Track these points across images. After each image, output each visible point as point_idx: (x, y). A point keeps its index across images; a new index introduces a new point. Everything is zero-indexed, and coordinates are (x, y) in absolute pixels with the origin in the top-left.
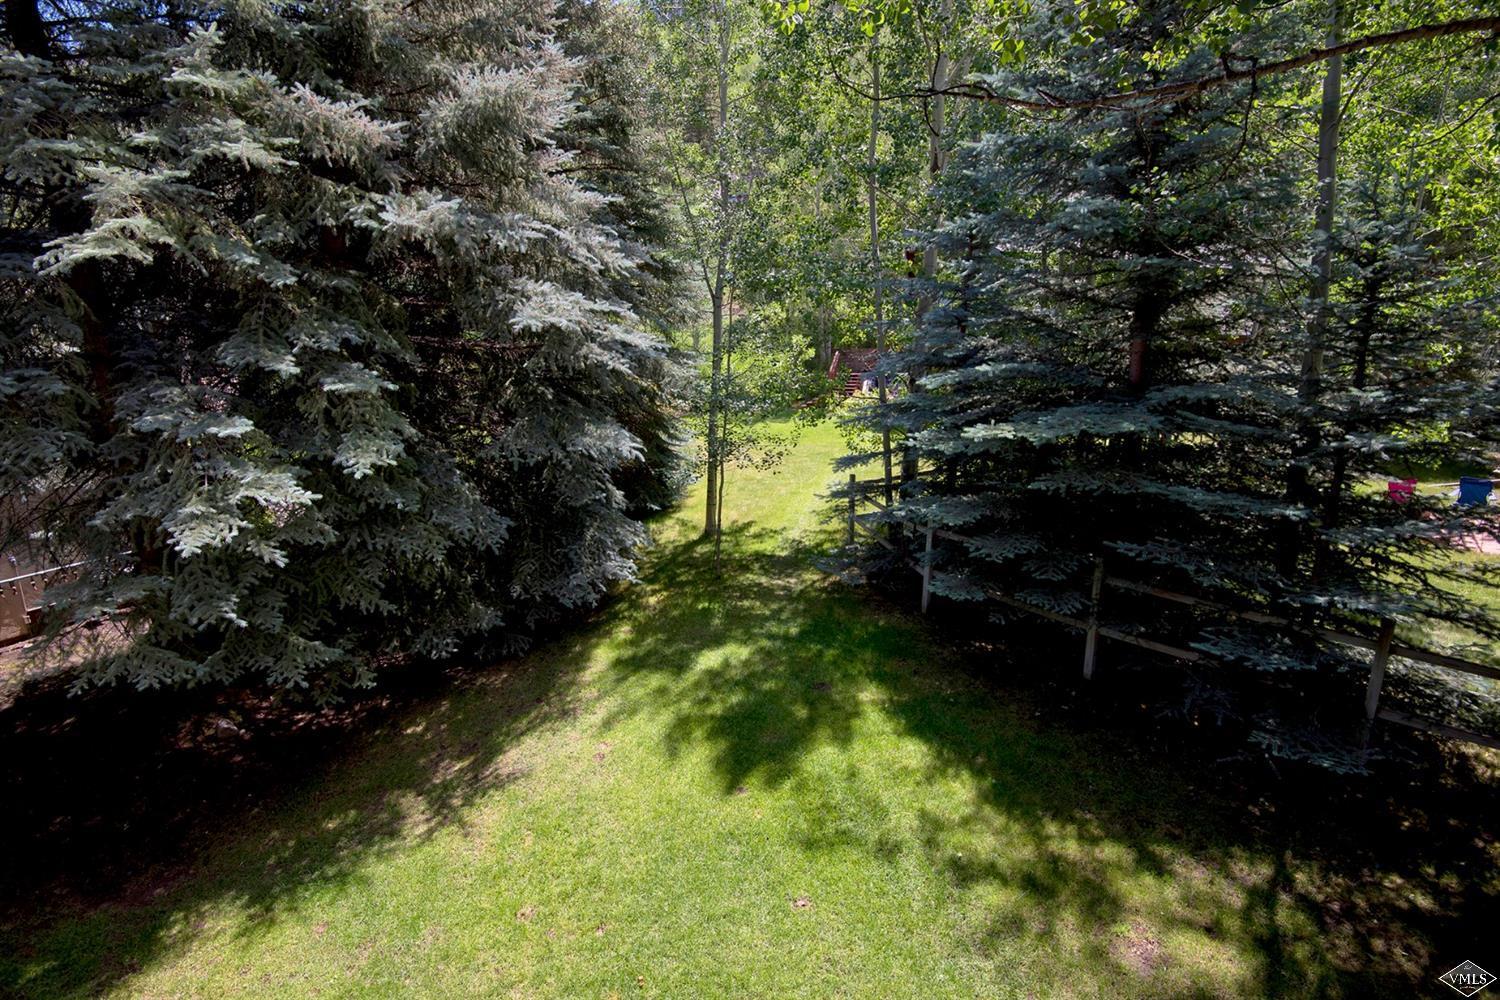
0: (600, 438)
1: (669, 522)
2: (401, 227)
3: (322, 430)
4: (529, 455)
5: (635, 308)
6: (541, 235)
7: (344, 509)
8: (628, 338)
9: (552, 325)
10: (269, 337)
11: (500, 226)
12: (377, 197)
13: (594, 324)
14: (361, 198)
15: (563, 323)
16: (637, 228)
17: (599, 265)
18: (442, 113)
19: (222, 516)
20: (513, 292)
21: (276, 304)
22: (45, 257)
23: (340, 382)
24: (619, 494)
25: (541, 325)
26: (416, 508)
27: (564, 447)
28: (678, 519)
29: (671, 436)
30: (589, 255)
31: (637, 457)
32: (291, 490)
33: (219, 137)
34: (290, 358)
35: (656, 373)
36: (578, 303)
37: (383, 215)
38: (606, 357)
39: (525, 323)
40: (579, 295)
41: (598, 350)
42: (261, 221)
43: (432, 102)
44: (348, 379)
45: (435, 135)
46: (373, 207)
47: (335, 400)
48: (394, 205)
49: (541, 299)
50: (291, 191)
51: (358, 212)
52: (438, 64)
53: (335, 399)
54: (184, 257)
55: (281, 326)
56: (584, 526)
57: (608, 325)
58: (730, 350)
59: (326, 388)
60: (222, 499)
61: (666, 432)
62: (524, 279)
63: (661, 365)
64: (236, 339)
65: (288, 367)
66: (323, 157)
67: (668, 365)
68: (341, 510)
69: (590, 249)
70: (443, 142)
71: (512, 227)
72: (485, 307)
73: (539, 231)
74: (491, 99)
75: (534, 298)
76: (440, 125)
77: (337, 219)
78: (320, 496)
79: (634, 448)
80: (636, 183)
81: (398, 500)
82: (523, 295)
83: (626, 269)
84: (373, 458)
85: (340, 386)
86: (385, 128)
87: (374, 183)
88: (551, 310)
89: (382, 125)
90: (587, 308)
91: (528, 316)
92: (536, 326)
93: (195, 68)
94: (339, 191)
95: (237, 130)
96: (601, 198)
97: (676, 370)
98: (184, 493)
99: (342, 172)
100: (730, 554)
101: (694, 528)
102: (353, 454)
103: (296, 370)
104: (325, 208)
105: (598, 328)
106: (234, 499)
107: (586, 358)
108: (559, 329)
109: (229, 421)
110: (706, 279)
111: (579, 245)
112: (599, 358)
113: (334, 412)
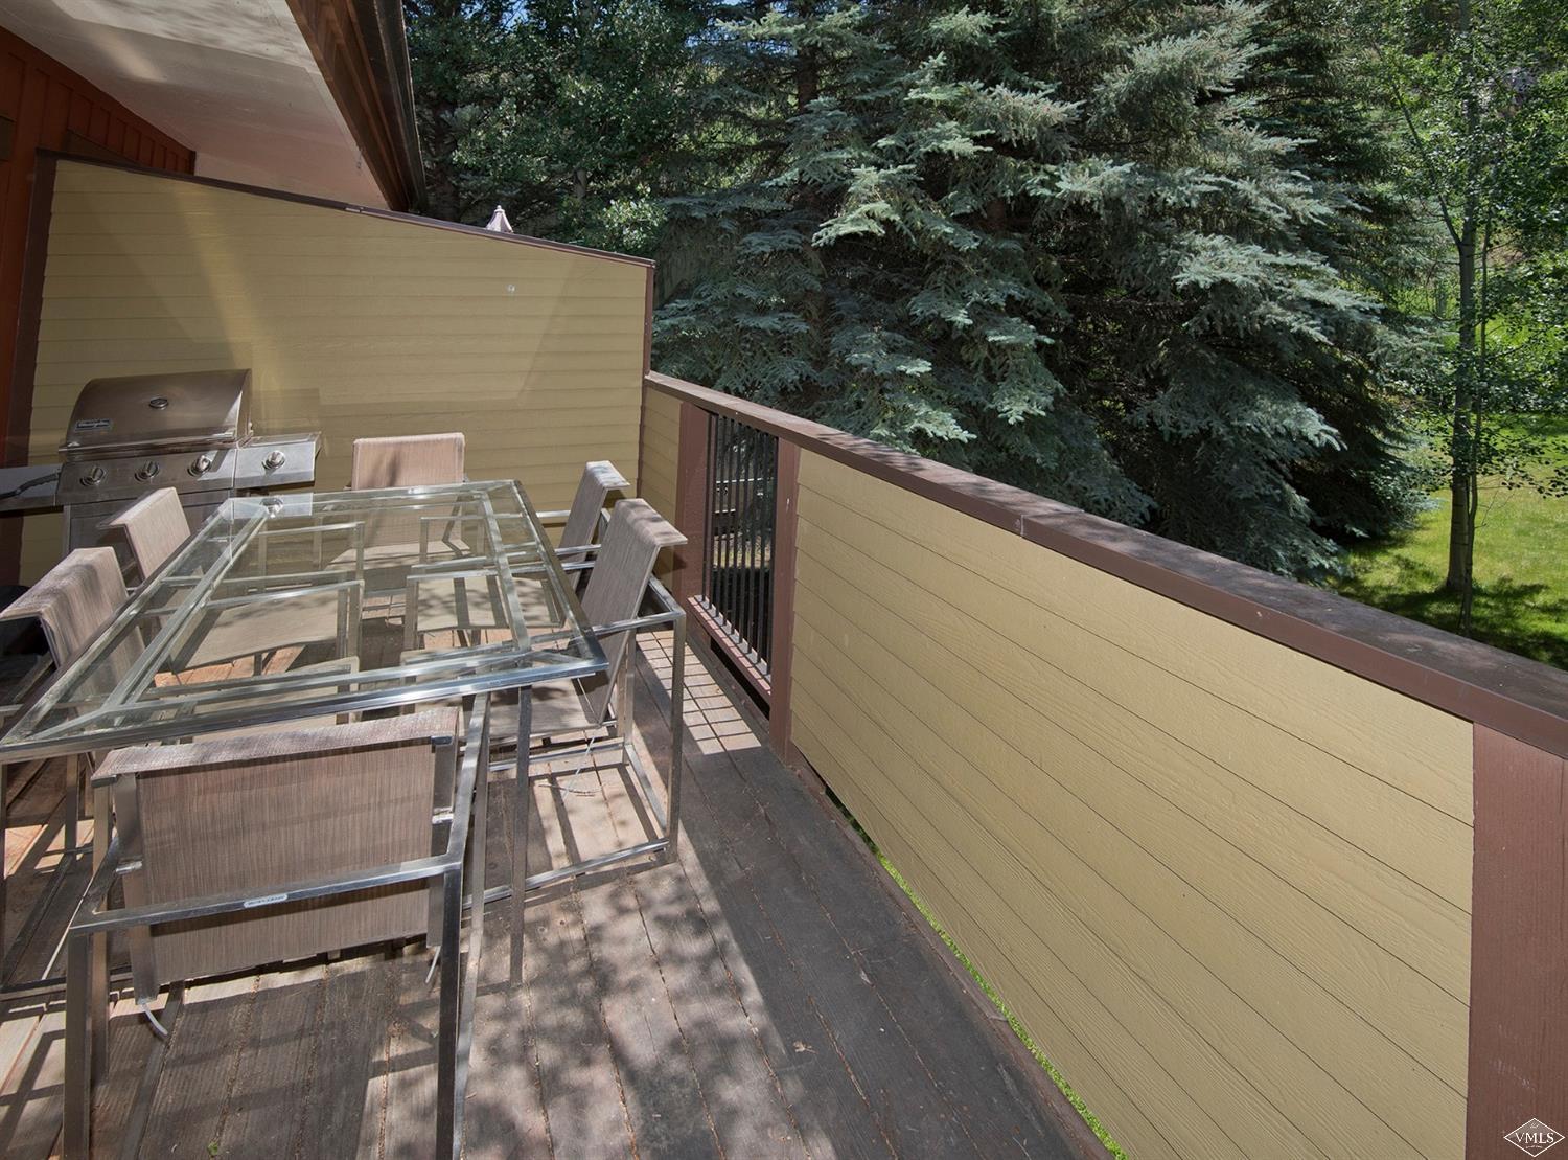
0: (1276, 414)
1: (1382, 559)
2: (1072, 193)
3: (980, 376)
4: (1183, 425)
5: (1333, 261)
6: (1215, 188)
7: (986, 456)
8: (1321, 296)
9: (1224, 281)
10: (948, 293)
11: (1170, 183)
12: (1051, 168)
13: (1275, 281)
14: (1036, 170)
15: (1238, 279)
16: (1337, 164)
17: (1284, 215)
18: (1117, 83)
19: (898, 442)
20: (1178, 247)
21: (958, 265)
22: (820, 234)
23: (1001, 334)
24: (1300, 501)
25: (1210, 281)
26: (1053, 466)
27: (1228, 423)
28: (1398, 557)
29: (1388, 434)
30: (1272, 205)
31: (1328, 444)
32: (952, 427)
33: (939, 137)
34: (963, 311)
35: (1362, 340)
36: (1255, 257)
37: (1059, 184)
38: (1289, 318)
39: (1192, 278)
40: (1256, 248)
41: (1279, 310)
42: (953, 197)
43: (1106, 76)
44: (1007, 332)
45: (1108, 104)
46: (1047, 177)
47: (995, 351)
48: (1069, 174)
49: (1211, 253)
50: (978, 170)
51: (1034, 184)
52: (1117, 41)
53: (996, 349)
54: (901, 230)
55: (958, 283)
56: (1246, 529)
57: (1294, 281)
58: (1488, 315)
59: (990, 339)
60: (900, 428)
61: (1382, 428)
62: (1192, 233)
63: (1371, 332)
64: (925, 294)
65: (961, 318)
66: (1010, 140)
67: (1380, 331)
68: (983, 456)
69: (1273, 197)
70: (1115, 110)
71: (1182, 183)
72: (1146, 263)
73: (1211, 184)
74: (1168, 67)
75: (1204, 253)
76: (1112, 95)
77: (1014, 190)
78: (975, 437)
79: (1326, 432)
80: (1337, 111)
81: (1038, 455)
82: (1189, 250)
83: (1322, 217)
84: (1024, 407)
85: (1003, 338)
86: (1064, 108)
87: (1047, 154)
88: (1222, 265)
89: (1062, 104)
90: (1268, 262)
91: (1196, 272)
92: (1204, 282)
93: (926, 88)
94: (1019, 166)
95: (950, 130)
96: (1288, 142)
97: (1395, 339)
98: (873, 419)
99: (1023, 150)
100: (1493, 626)
101: (1427, 575)
102: (1007, 400)
103: (969, 322)
104: (1004, 183)
105: (1281, 284)
106: (909, 428)
107: (1262, 318)
108: (1232, 285)
109: (913, 361)
110: (1448, 220)
111: (1260, 194)
112: (1279, 318)
113: (993, 361)
